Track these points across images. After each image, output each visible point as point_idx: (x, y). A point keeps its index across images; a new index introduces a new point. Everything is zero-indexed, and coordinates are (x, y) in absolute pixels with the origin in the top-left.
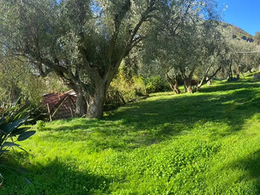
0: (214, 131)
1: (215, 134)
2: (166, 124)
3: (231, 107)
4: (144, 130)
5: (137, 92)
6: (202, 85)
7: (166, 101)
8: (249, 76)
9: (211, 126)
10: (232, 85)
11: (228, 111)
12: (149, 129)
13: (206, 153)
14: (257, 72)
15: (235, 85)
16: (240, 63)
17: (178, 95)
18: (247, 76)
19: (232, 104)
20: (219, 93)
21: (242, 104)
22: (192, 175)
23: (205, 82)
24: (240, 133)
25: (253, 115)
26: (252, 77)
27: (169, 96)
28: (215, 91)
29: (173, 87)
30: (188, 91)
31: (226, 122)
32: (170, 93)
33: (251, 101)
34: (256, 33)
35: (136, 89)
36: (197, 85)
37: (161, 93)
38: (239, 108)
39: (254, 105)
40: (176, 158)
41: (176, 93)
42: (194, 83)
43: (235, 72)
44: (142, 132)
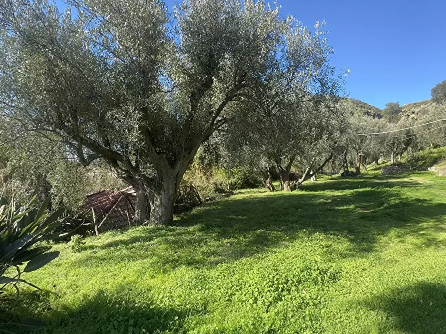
0: (327, 247)
1: (331, 253)
2: (258, 231)
3: (350, 215)
4: (230, 238)
5: (217, 187)
6: (304, 180)
7: (257, 201)
8: (374, 170)
9: (321, 240)
10: (348, 182)
11: (347, 220)
12: (236, 238)
13: (319, 279)
14: (388, 163)
15: (354, 182)
16: (361, 150)
17: (272, 193)
18: (371, 170)
19: (352, 211)
20: (329, 193)
21: (368, 211)
22: (300, 307)
23: (308, 176)
24: (371, 256)
25: (388, 230)
26: (380, 172)
27: (261, 194)
28: (324, 190)
29: (265, 183)
30: (286, 189)
31: (346, 237)
32: (262, 190)
33: (382, 208)
34: (386, 105)
35: (215, 184)
36: (297, 180)
37: (249, 190)
38: (364, 217)
39: (388, 214)
40: (275, 279)
41: (269, 191)
42: (293, 177)
43: (352, 164)
44: (227, 241)
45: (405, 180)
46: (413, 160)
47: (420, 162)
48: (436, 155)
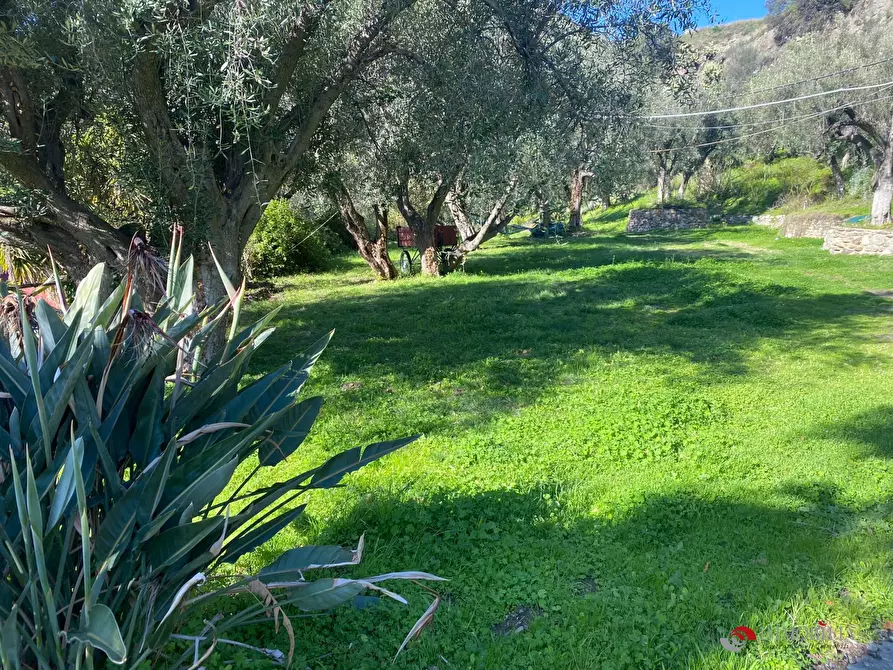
14: (648, 203)
16: (590, 162)
17: (391, 284)
19: (635, 311)
21: (672, 311)
27: (358, 287)
29: (369, 252)
30: (426, 271)
41: (380, 277)
45: (707, 245)
47: (730, 201)
48: (774, 181)
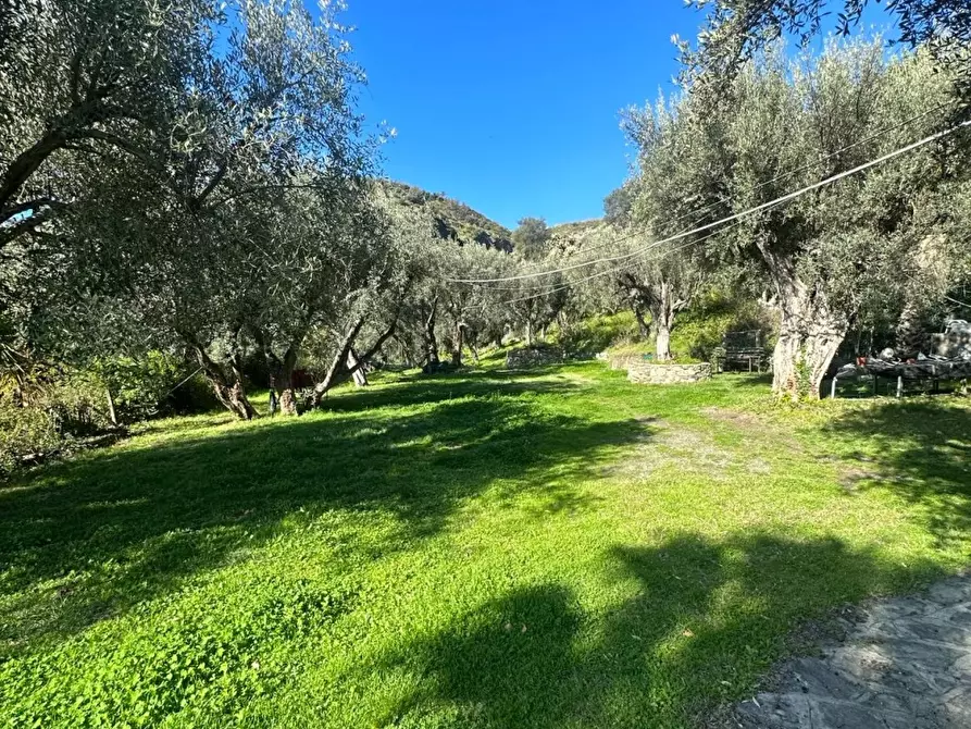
0: (344, 540)
1: (346, 553)
3: (417, 459)
5: (65, 418)
6: (330, 385)
7: (196, 449)
8: (493, 358)
9: (337, 525)
10: (436, 385)
11: (407, 471)
14: (520, 346)
15: (446, 386)
16: (463, 315)
17: (247, 424)
18: (487, 358)
19: (424, 450)
20: (387, 413)
21: (456, 447)
23: (342, 375)
24: (433, 544)
25: (486, 483)
26: (503, 362)
27: (210, 429)
28: (376, 406)
29: (225, 396)
30: (284, 410)
31: (392, 510)
32: (217, 418)
33: (487, 438)
36: (312, 386)
37: (179, 420)
38: (444, 460)
39: (496, 452)
41: (238, 418)
42: (303, 379)
43: (449, 344)
45: (551, 378)
46: (569, 338)
47: (581, 342)
48: (609, 329)
